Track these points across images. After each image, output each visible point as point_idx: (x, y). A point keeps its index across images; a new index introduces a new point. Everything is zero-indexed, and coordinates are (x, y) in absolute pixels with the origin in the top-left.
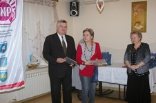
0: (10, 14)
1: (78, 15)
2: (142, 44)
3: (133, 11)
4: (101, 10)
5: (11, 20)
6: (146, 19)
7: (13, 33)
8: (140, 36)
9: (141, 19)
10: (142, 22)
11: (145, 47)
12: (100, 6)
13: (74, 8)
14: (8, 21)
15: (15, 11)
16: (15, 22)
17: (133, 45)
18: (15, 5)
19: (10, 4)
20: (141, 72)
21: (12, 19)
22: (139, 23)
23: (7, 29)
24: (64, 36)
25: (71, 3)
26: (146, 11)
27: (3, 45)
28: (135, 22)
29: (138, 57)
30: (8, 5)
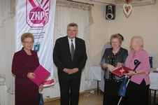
0: (43, 18)
2: (121, 49)
4: (128, 14)
7: (45, 35)
12: (127, 11)
13: (110, 11)
14: (41, 25)
15: (48, 15)
16: (47, 25)
18: (48, 10)
19: (44, 9)
23: (40, 31)
25: (107, 7)
27: (36, 46)
30: (42, 10)
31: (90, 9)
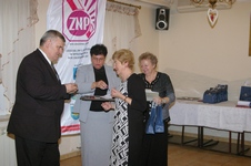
0: (88, 27)
1: (167, 29)
2: (159, 74)
4: (213, 23)
5: (89, 35)
12: (212, 18)
13: (162, 17)
18: (94, 14)
19: (88, 13)
21: (89, 33)
23: (83, 47)
25: (158, 10)
31: (136, 14)
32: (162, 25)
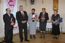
2: (57, 14)
3: (54, 3)
5: (14, 6)
6: (58, 6)
7: (14, 11)
8: (57, 12)
9: (56, 6)
10: (57, 7)
11: (58, 15)
15: (15, 3)
17: (54, 15)
20: (57, 24)
22: (56, 7)
23: (12, 9)
24: (23, 11)
26: (58, 3)
28: (54, 7)
29: (56, 19)
30: (13, 1)
32: (32, 3)
